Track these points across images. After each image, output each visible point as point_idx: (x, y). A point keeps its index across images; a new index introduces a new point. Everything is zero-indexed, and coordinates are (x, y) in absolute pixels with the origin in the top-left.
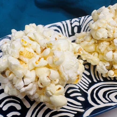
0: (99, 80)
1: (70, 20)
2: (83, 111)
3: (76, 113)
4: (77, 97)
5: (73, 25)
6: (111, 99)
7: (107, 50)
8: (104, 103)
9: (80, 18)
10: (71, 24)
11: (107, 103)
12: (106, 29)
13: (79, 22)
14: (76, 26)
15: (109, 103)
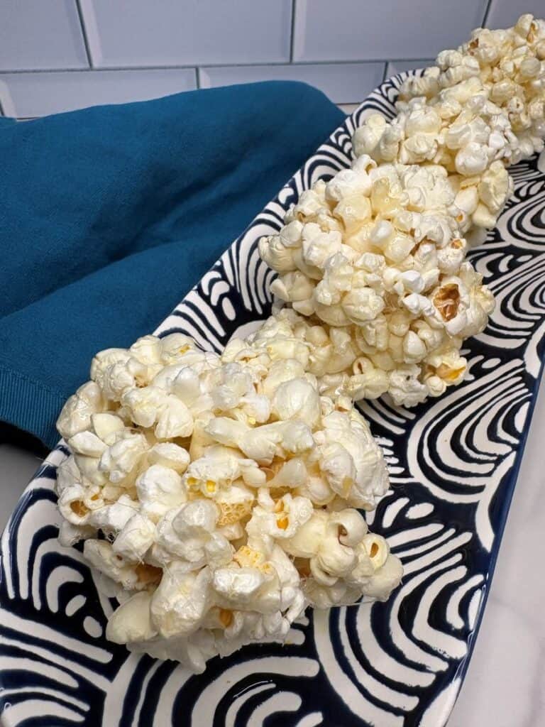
0: (403, 421)
1: (196, 287)
2: (466, 537)
3: (458, 557)
4: (407, 516)
5: (214, 301)
6: (492, 452)
7: (394, 334)
8: (489, 474)
9: (218, 263)
10: (207, 299)
11: (495, 469)
12: (368, 286)
13: (224, 278)
14: (222, 297)
15: (499, 468)
